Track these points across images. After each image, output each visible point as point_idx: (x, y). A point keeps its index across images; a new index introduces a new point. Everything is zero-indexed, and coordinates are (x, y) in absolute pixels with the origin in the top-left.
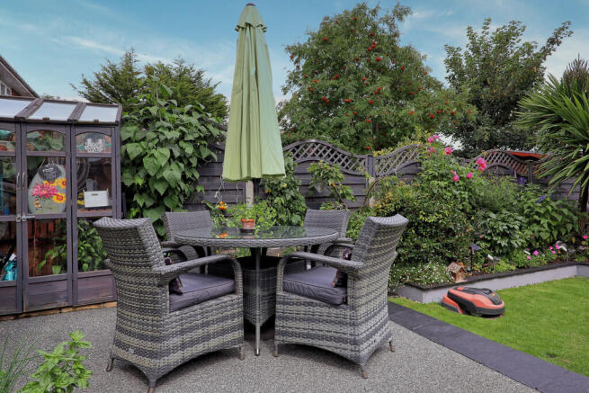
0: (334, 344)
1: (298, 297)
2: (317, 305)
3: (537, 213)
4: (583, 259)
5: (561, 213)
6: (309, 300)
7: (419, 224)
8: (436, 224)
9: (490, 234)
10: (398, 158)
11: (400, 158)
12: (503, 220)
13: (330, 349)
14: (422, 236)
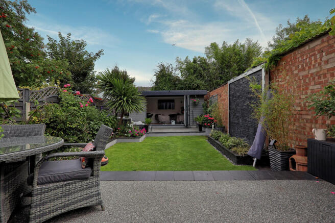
0: (85, 202)
1: (55, 184)
2: (72, 183)
3: (107, 121)
4: (118, 136)
5: (113, 120)
6: (65, 183)
7: (66, 129)
8: (76, 128)
9: (92, 131)
10: (45, 92)
11: (46, 93)
12: (96, 124)
13: (82, 206)
14: (68, 134)
